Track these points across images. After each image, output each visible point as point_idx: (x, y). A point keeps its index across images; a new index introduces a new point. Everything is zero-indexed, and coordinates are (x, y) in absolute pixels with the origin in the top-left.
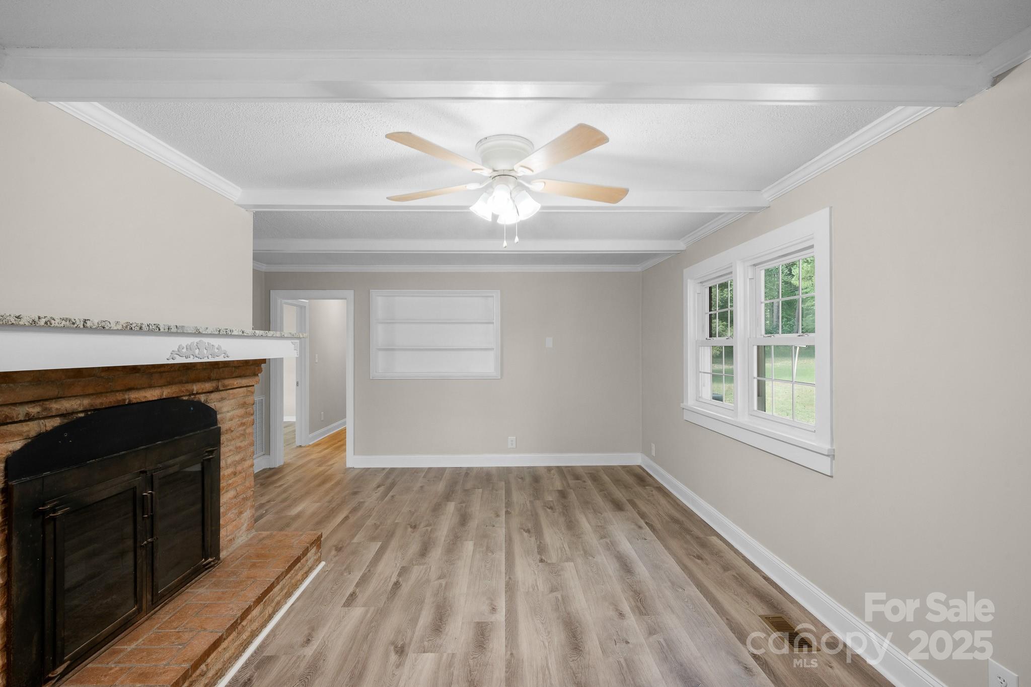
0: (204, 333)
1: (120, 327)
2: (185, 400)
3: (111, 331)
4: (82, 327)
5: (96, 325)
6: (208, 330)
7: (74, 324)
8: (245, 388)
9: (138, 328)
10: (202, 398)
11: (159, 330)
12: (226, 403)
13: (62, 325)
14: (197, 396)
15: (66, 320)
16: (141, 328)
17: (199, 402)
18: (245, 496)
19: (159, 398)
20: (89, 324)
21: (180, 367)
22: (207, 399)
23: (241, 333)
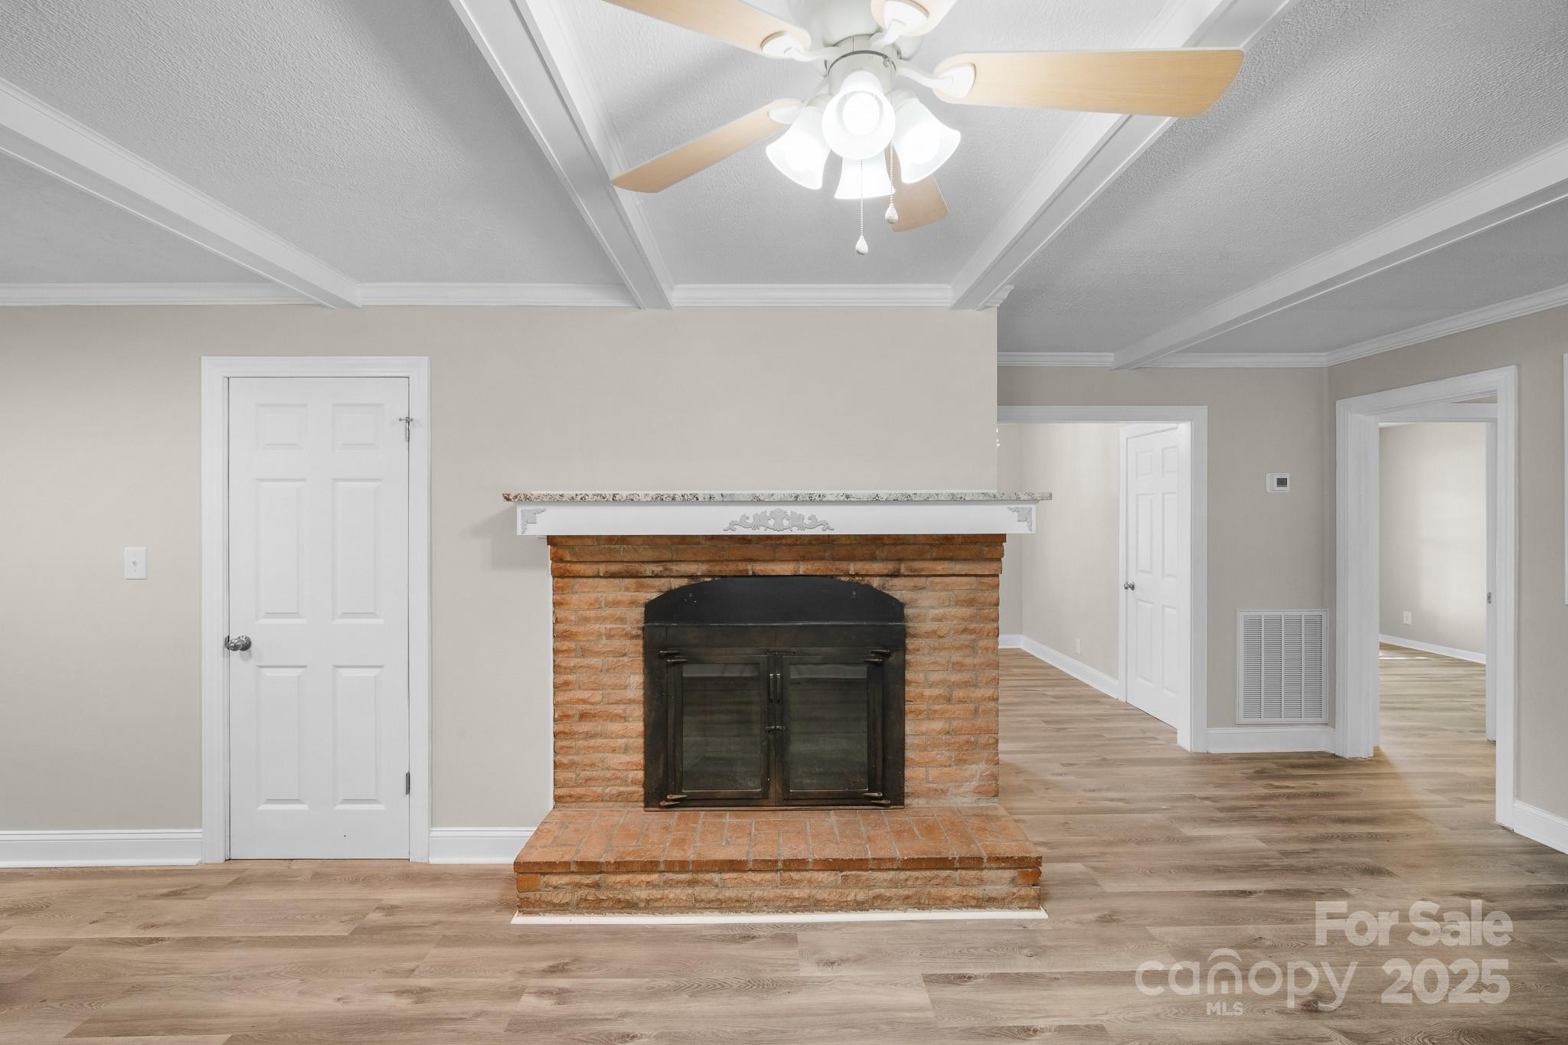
0: (767, 500)
1: (649, 499)
2: (844, 582)
3: (640, 503)
4: (611, 500)
5: (625, 498)
6: (774, 497)
7: (604, 498)
8: (974, 578)
9: (670, 499)
10: (876, 583)
11: (697, 499)
12: (925, 593)
13: (594, 500)
14: (867, 579)
15: (597, 495)
16: (673, 499)
17: (869, 587)
18: (973, 739)
19: (793, 573)
20: (618, 497)
21: (810, 540)
22: (884, 584)
23: (843, 498)
